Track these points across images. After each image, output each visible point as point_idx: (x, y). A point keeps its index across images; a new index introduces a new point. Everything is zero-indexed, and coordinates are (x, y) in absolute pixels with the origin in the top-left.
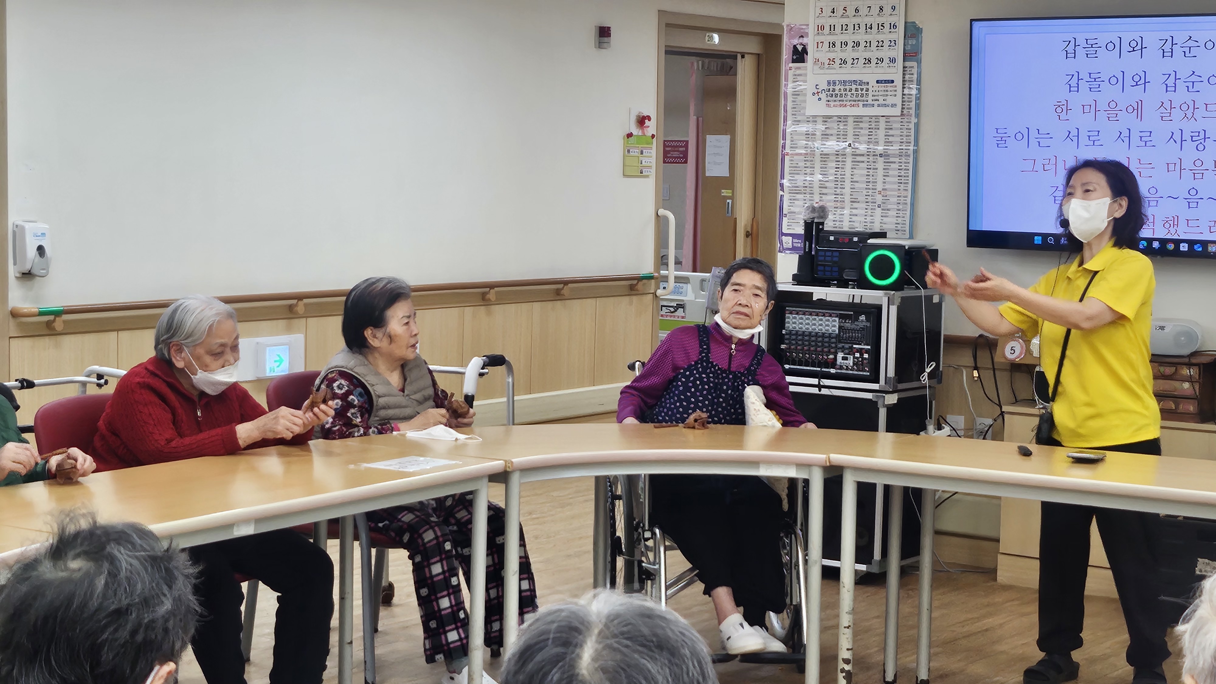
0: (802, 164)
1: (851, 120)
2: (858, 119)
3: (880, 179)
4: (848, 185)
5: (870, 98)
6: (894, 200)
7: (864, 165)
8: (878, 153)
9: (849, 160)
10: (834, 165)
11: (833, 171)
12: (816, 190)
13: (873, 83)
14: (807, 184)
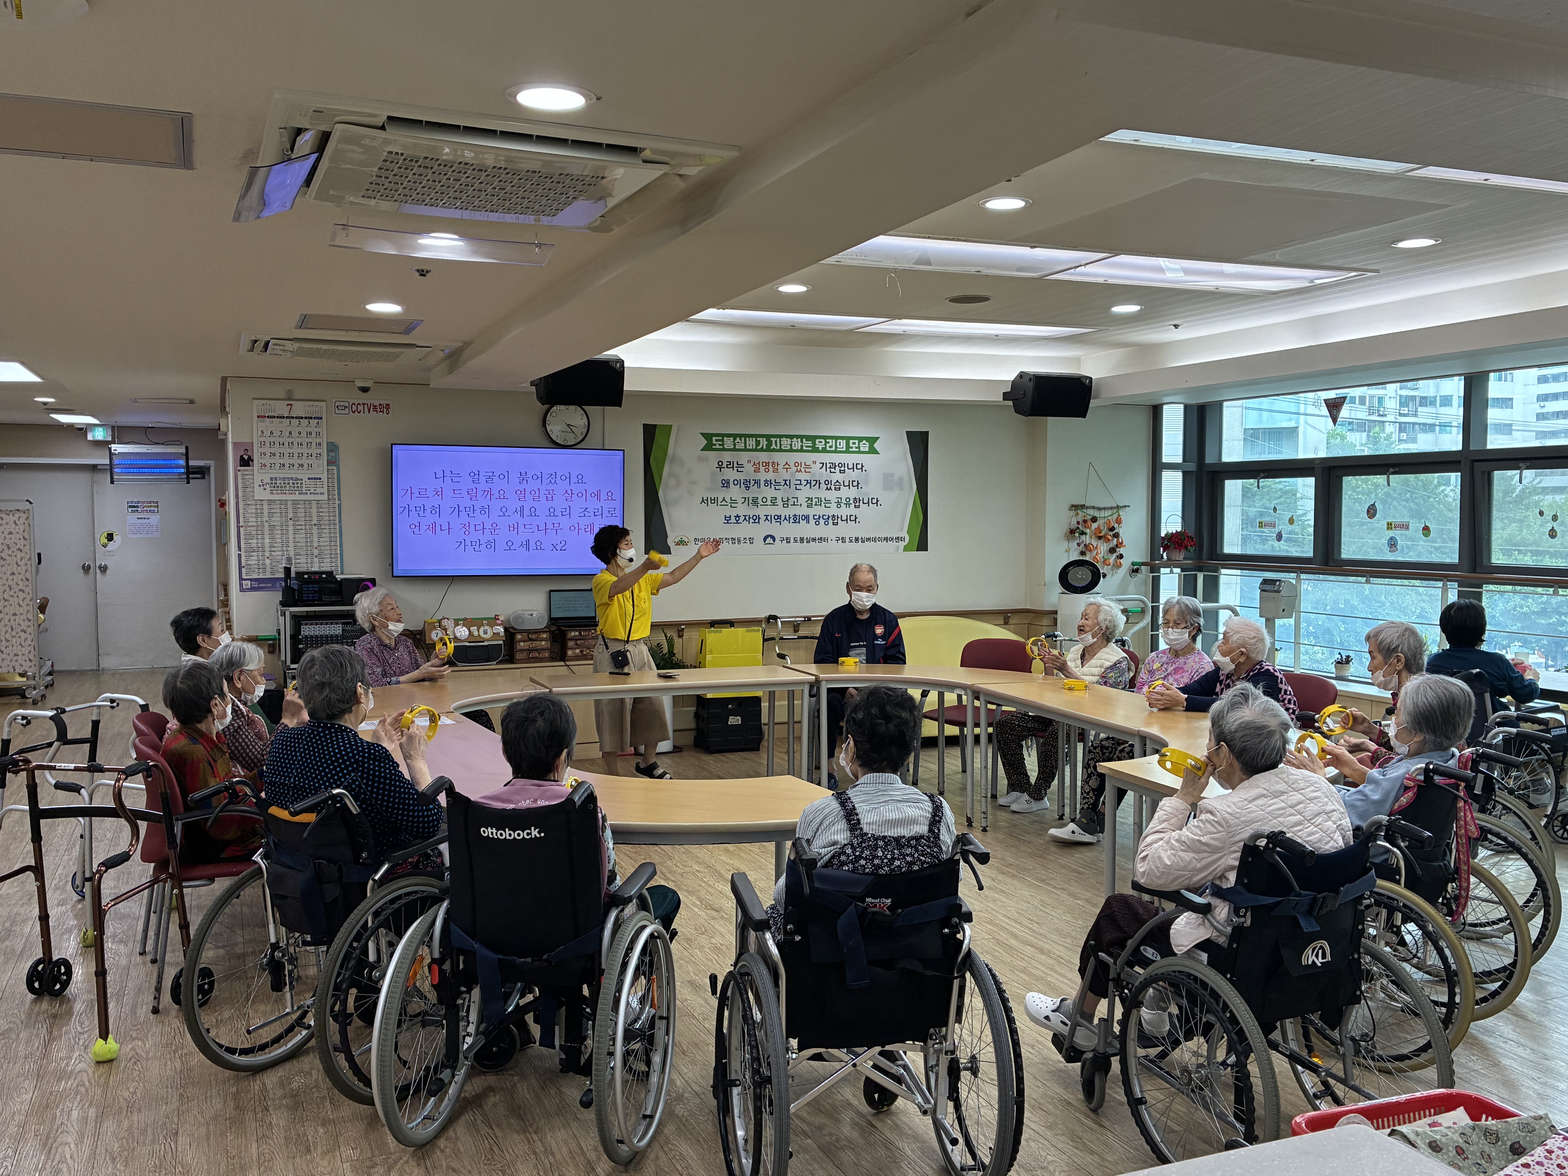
0: (254, 533)
1: (290, 503)
2: (295, 502)
3: (315, 540)
4: (291, 544)
5: (304, 489)
6: (328, 552)
7: (303, 531)
8: (313, 523)
9: (291, 528)
10: (279, 532)
11: (279, 536)
12: (267, 549)
13: (305, 478)
14: (260, 545)
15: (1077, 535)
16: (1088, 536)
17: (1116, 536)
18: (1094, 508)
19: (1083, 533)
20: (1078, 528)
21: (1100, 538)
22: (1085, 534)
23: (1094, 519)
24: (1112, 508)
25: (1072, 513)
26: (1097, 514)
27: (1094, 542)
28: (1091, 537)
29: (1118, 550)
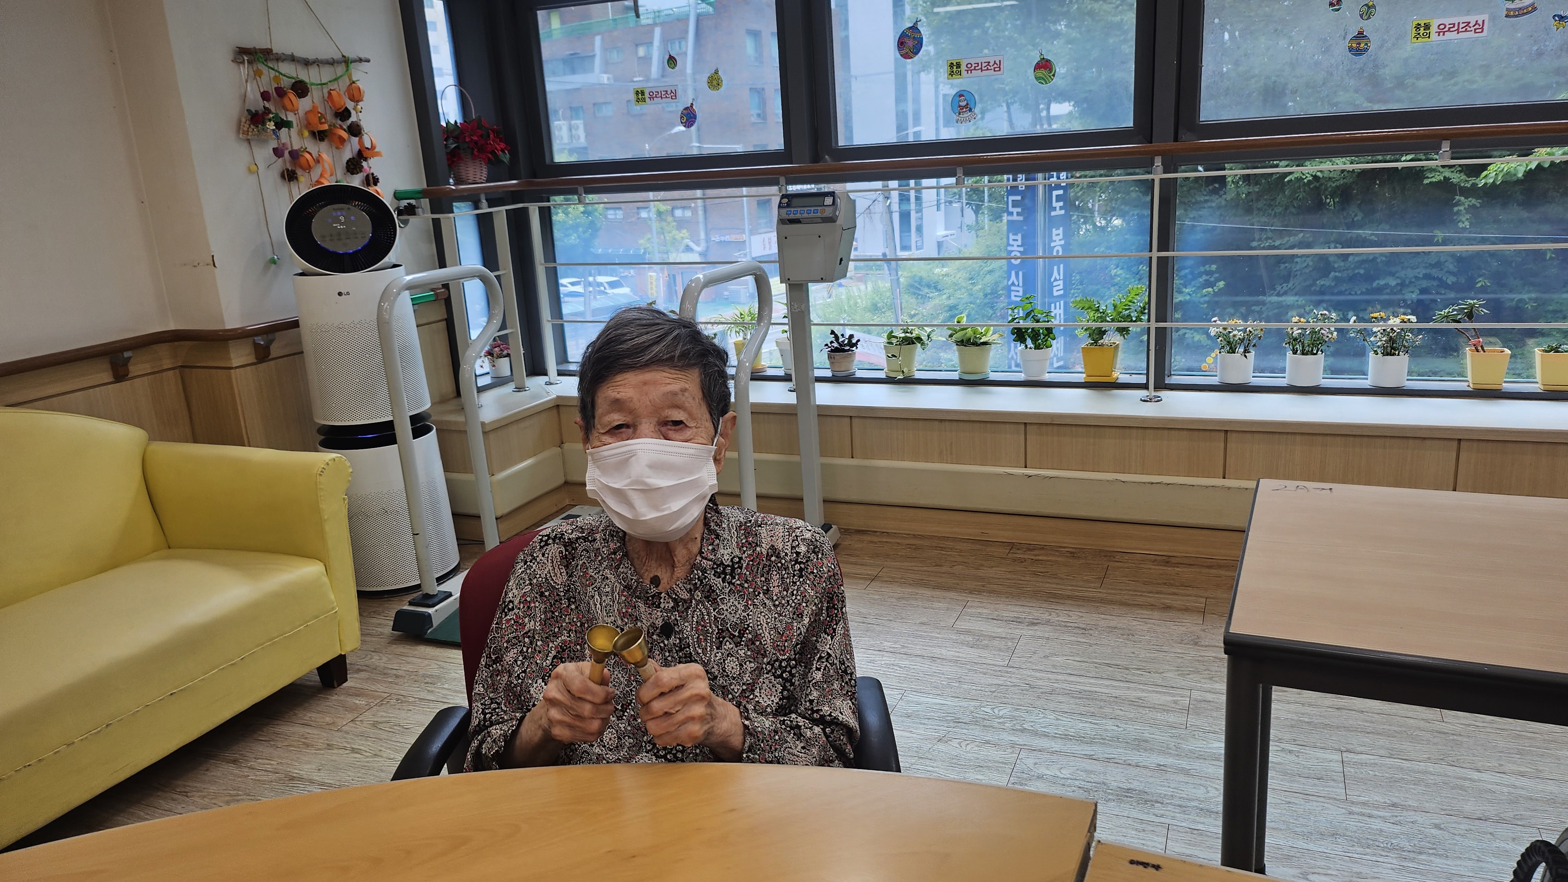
15: (271, 126)
16: (294, 131)
17: (355, 130)
18: (292, 59)
19: (281, 124)
20: (267, 111)
21: (320, 136)
22: (288, 125)
23: (301, 89)
24: (332, 63)
25: (244, 70)
26: (303, 75)
27: (313, 148)
28: (301, 134)
29: (364, 164)
